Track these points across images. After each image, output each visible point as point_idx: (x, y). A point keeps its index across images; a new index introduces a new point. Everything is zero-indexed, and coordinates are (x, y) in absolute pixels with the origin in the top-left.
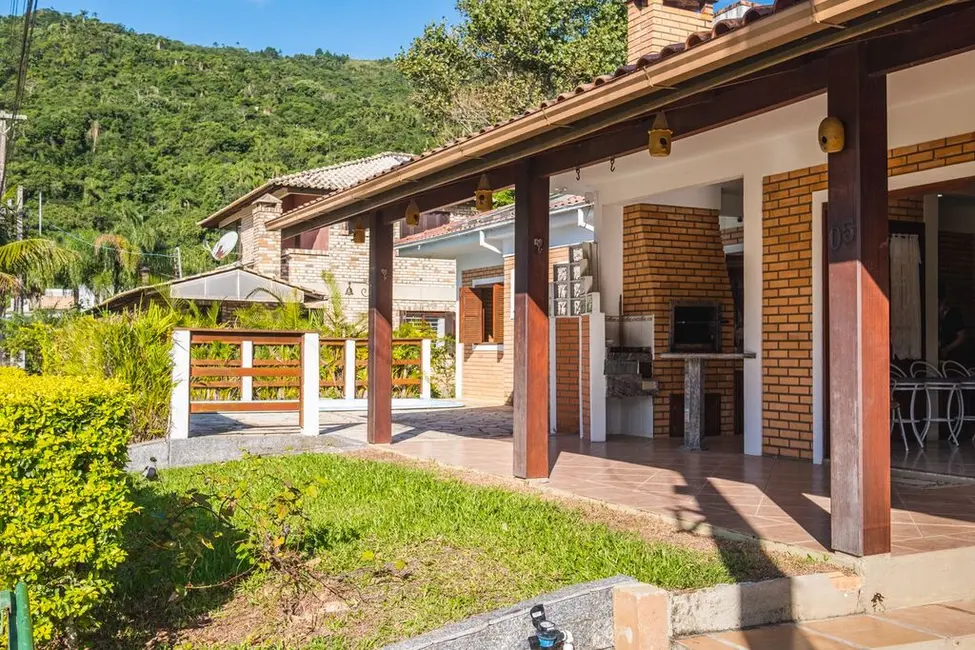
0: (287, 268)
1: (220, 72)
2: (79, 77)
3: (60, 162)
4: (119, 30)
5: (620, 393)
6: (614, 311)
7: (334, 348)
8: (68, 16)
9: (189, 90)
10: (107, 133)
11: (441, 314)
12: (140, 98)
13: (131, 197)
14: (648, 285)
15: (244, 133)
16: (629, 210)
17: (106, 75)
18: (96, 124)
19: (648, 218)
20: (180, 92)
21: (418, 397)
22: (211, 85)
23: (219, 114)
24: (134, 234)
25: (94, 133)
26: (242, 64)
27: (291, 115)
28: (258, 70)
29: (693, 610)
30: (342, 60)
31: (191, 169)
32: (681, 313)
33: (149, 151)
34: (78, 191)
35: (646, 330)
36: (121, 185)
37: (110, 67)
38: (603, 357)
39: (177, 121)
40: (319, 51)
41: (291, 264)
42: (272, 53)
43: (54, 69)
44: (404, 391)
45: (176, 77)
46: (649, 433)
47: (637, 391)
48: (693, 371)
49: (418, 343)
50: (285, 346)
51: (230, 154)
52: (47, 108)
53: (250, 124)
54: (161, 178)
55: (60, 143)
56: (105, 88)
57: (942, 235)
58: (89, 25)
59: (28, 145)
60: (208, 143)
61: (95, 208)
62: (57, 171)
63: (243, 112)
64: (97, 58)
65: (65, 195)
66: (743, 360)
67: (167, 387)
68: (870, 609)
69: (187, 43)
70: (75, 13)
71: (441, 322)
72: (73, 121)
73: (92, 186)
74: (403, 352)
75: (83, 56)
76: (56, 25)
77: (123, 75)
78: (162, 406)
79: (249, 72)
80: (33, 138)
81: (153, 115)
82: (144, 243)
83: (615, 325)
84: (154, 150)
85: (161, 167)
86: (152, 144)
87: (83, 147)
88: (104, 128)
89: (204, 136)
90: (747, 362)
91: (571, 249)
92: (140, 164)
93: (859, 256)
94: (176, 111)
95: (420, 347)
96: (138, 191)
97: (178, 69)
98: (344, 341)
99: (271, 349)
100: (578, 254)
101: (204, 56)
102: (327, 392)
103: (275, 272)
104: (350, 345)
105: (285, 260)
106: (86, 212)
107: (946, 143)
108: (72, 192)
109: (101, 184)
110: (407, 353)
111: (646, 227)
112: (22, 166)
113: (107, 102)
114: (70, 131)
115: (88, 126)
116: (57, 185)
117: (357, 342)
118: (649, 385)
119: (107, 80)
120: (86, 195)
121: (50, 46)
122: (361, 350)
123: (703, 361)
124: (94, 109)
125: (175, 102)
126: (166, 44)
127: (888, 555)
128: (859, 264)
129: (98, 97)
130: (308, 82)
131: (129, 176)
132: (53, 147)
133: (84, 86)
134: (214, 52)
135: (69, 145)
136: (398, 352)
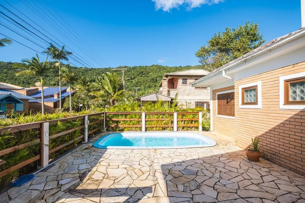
0: (170, 93)
2: (156, 72)
3: (154, 83)
4: (161, 66)
7: (171, 115)
8: (155, 65)
11: (205, 102)
18: (158, 78)
21: (198, 130)
25: (158, 79)
28: (178, 69)
30: (190, 66)
40: (187, 66)
41: (171, 92)
42: (181, 66)
43: (153, 71)
44: (193, 128)
49: (198, 113)
50: (155, 115)
52: (153, 76)
55: (154, 80)
56: (159, 73)
58: (158, 66)
64: (159, 69)
69: (170, 67)
71: (205, 104)
74: (193, 116)
75: (157, 69)
77: (162, 71)
80: (151, 80)
87: (157, 81)
88: (159, 78)
95: (198, 115)
97: (168, 70)
98: (173, 113)
99: (151, 116)
101: (172, 68)
103: (166, 94)
104: (175, 115)
105: (169, 91)
110: (194, 117)
113: (159, 75)
114: (155, 79)
115: (157, 78)
117: (177, 113)
121: (153, 69)
122: (179, 116)
126: (167, 67)
135: (155, 80)
136: (191, 116)
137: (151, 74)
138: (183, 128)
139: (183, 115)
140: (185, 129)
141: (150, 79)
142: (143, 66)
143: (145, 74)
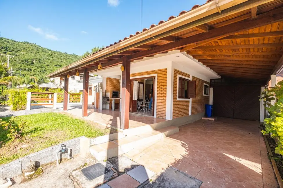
1: (57, 55)
2: (32, 53)
3: (28, 65)
4: (40, 46)
5: (104, 103)
6: (104, 91)
8: (31, 43)
9: (52, 57)
10: (37, 62)
12: (43, 57)
13: (41, 71)
14: (109, 88)
15: (60, 64)
16: (107, 78)
17: (37, 53)
18: (35, 60)
19: (109, 79)
20: (50, 57)
22: (55, 56)
23: (57, 61)
24: (38, 77)
25: (34, 61)
26: (61, 54)
27: (68, 62)
29: (94, 141)
30: (77, 55)
31: (51, 68)
32: (113, 92)
33: (44, 65)
34: (31, 70)
35: (109, 95)
36: (39, 69)
37: (38, 52)
38: (102, 98)
39: (49, 61)
40: (73, 54)
42: (66, 53)
43: (27, 51)
44: (77, 102)
45: (49, 55)
46: (108, 108)
47: (107, 103)
48: (113, 101)
51: (58, 67)
52: (26, 57)
53: (62, 62)
54: (46, 69)
55: (28, 62)
56: (37, 55)
57: (146, 84)
58: (34, 45)
59: (22, 62)
60: (55, 65)
61: (34, 72)
62: (27, 66)
63: (61, 61)
64: (36, 50)
65: (28, 70)
66: (120, 100)
67: (26, 101)
68: (125, 137)
69: (52, 50)
70: (32, 43)
72: (30, 59)
73: (34, 69)
75: (33, 49)
76: (28, 44)
77: (40, 53)
78: (24, 104)
79: (62, 55)
80: (23, 61)
81: (45, 60)
82: (40, 78)
83: (104, 94)
84: (45, 65)
85: (46, 67)
86: (45, 64)
87: (32, 63)
88: (36, 61)
89: (54, 64)
90: (120, 99)
91: (99, 83)
92: (42, 67)
93: (125, 87)
94: (49, 60)
96: (42, 71)
97: (50, 53)
100: (100, 84)
101: (55, 52)
102: (58, 102)
105: (61, 82)
106: (32, 73)
107: (144, 72)
108: (30, 70)
109: (35, 69)
111: (109, 81)
112: (21, 65)
113: (37, 57)
114: (30, 60)
115: (33, 60)
116: (27, 69)
118: (108, 102)
119: (37, 54)
120: (32, 70)
121: (27, 47)
123: (115, 99)
124: (34, 58)
125: (49, 58)
126: (48, 50)
127: (128, 129)
128: (125, 88)
129: (35, 56)
130: (71, 58)
131: (41, 68)
132: (27, 63)
133: (33, 54)
134: (56, 52)
135: (30, 63)
136: (77, 96)
137: (22, 52)
138: (72, 101)
139: (73, 96)
140: (73, 102)
141: (22, 59)
142: (8, 39)
143: (12, 52)
